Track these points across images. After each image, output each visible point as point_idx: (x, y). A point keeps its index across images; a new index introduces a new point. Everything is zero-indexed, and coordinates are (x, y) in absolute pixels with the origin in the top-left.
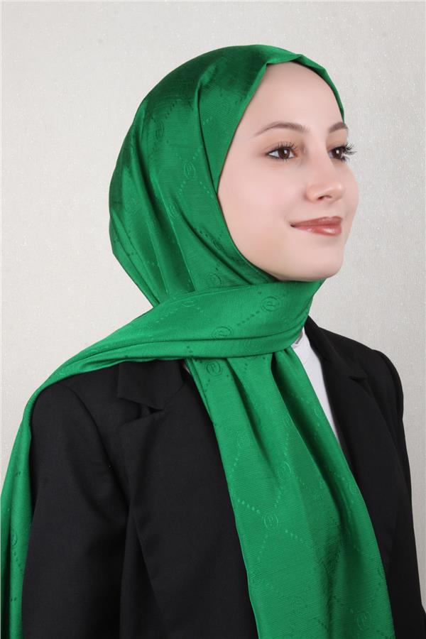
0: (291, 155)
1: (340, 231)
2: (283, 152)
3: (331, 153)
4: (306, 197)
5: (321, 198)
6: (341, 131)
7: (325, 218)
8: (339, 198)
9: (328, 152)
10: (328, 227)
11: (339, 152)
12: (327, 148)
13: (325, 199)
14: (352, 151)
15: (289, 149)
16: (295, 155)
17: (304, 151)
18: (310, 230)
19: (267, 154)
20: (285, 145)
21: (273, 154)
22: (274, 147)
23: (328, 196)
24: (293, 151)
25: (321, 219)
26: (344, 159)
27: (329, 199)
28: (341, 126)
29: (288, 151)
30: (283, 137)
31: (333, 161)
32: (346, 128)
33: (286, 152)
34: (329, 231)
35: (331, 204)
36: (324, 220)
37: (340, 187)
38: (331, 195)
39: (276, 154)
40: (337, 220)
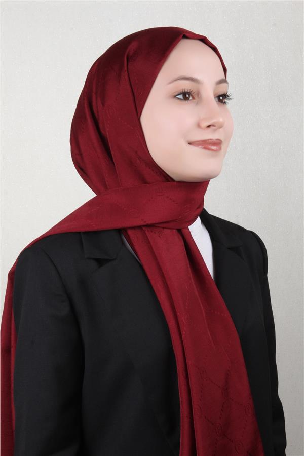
0: (191, 98)
1: (220, 149)
2: (186, 96)
3: (217, 99)
4: (199, 126)
5: (209, 126)
6: (224, 85)
7: (211, 139)
8: (221, 127)
9: (215, 98)
10: (212, 146)
11: (222, 98)
12: (214, 95)
13: (212, 127)
14: (230, 97)
15: (189, 93)
16: (193, 98)
17: (200, 96)
18: (200, 146)
19: (175, 96)
20: (186, 90)
21: (179, 97)
22: (179, 92)
23: (213, 125)
24: (192, 95)
25: (208, 140)
26: (225, 103)
27: (214, 128)
28: (224, 81)
29: (189, 95)
30: (186, 85)
31: (218, 104)
32: (227, 83)
33: (187, 96)
34: (213, 148)
35: (215, 130)
36: (210, 141)
37: (221, 120)
38: (215, 124)
39: (181, 97)
40: (219, 141)
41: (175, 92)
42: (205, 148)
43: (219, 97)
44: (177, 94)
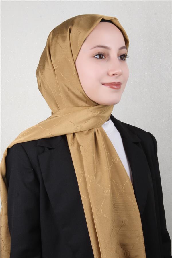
41: (94, 54)
42: (111, 87)
43: (121, 56)
44: (95, 55)
